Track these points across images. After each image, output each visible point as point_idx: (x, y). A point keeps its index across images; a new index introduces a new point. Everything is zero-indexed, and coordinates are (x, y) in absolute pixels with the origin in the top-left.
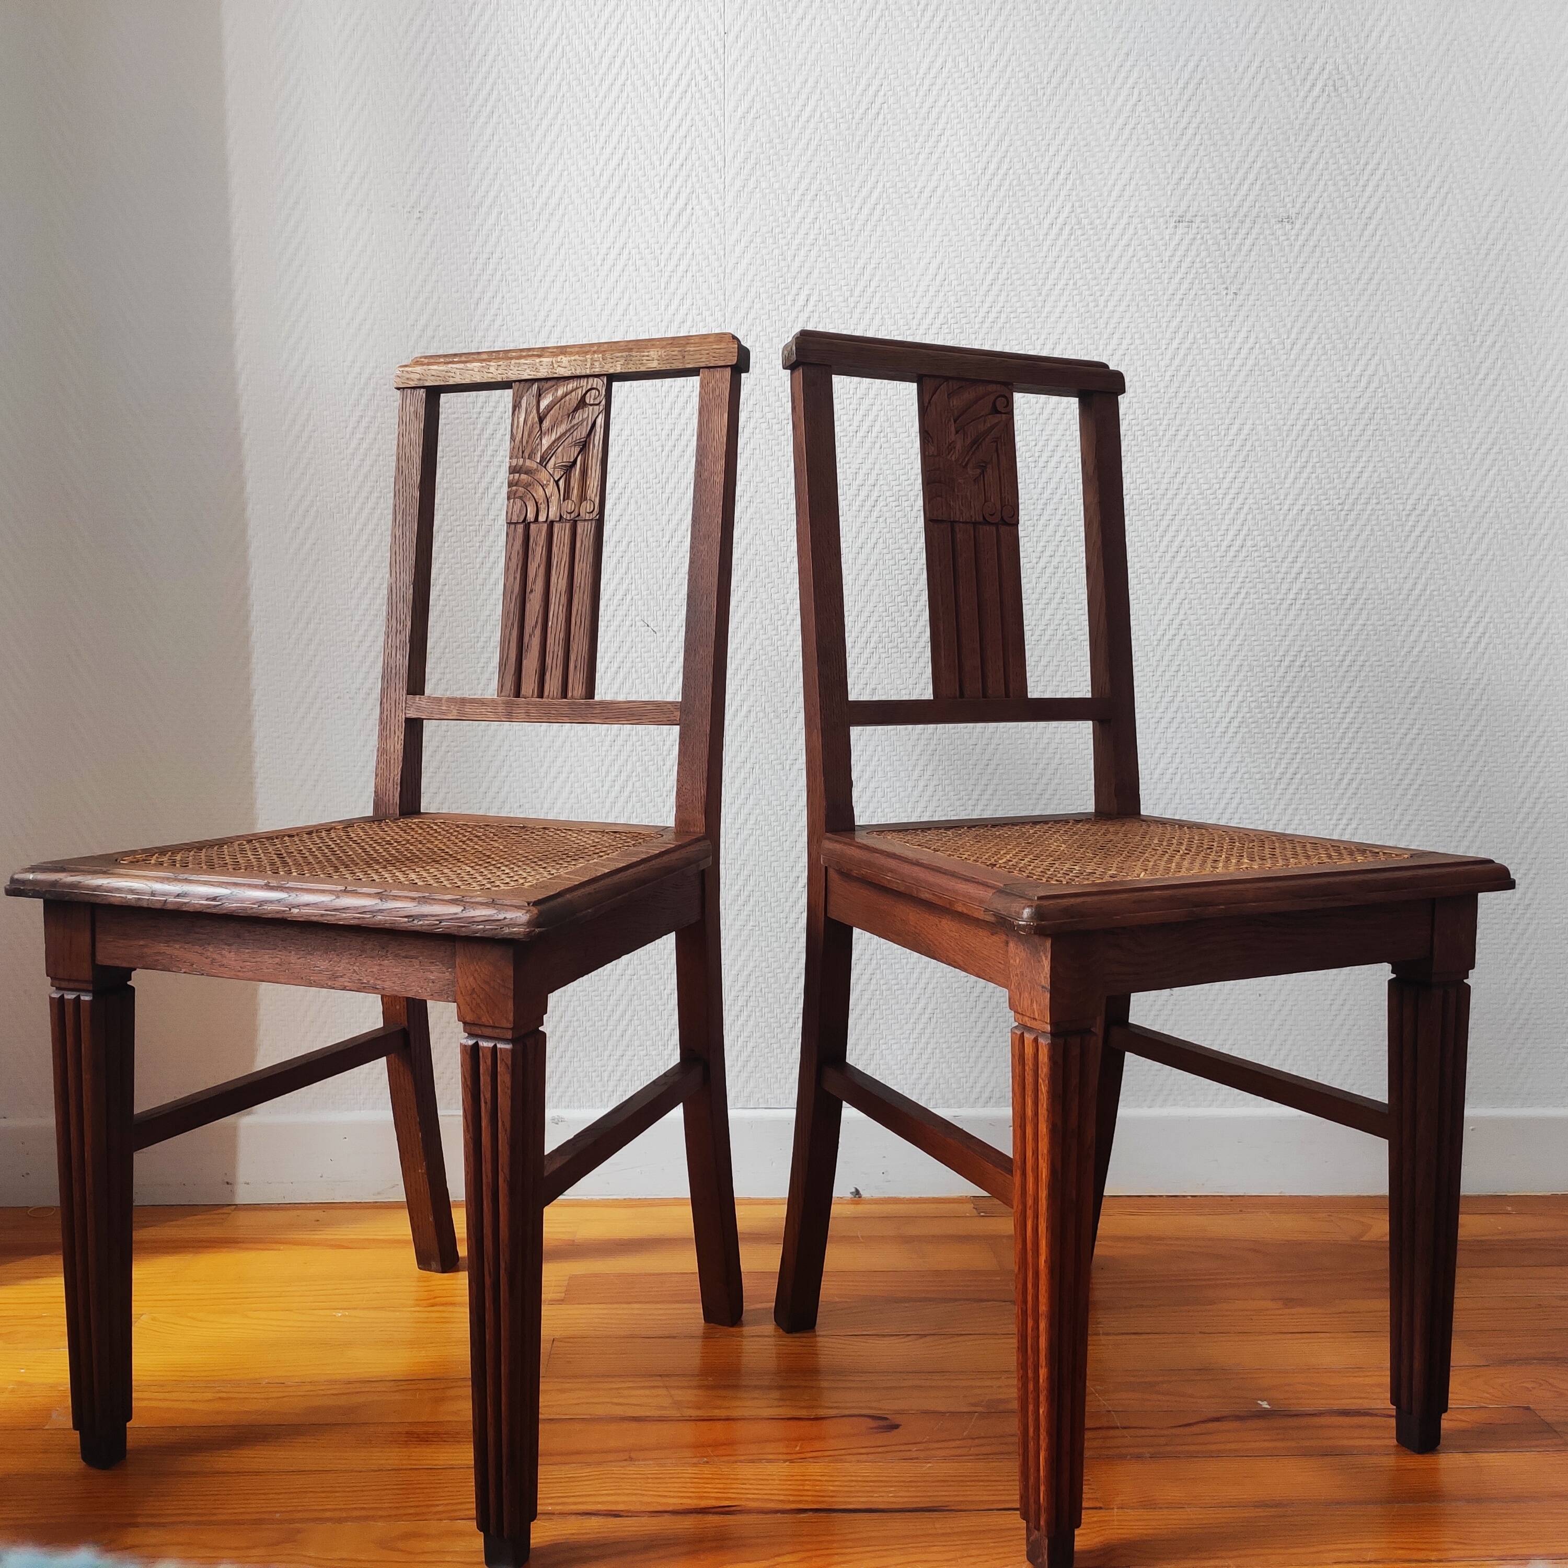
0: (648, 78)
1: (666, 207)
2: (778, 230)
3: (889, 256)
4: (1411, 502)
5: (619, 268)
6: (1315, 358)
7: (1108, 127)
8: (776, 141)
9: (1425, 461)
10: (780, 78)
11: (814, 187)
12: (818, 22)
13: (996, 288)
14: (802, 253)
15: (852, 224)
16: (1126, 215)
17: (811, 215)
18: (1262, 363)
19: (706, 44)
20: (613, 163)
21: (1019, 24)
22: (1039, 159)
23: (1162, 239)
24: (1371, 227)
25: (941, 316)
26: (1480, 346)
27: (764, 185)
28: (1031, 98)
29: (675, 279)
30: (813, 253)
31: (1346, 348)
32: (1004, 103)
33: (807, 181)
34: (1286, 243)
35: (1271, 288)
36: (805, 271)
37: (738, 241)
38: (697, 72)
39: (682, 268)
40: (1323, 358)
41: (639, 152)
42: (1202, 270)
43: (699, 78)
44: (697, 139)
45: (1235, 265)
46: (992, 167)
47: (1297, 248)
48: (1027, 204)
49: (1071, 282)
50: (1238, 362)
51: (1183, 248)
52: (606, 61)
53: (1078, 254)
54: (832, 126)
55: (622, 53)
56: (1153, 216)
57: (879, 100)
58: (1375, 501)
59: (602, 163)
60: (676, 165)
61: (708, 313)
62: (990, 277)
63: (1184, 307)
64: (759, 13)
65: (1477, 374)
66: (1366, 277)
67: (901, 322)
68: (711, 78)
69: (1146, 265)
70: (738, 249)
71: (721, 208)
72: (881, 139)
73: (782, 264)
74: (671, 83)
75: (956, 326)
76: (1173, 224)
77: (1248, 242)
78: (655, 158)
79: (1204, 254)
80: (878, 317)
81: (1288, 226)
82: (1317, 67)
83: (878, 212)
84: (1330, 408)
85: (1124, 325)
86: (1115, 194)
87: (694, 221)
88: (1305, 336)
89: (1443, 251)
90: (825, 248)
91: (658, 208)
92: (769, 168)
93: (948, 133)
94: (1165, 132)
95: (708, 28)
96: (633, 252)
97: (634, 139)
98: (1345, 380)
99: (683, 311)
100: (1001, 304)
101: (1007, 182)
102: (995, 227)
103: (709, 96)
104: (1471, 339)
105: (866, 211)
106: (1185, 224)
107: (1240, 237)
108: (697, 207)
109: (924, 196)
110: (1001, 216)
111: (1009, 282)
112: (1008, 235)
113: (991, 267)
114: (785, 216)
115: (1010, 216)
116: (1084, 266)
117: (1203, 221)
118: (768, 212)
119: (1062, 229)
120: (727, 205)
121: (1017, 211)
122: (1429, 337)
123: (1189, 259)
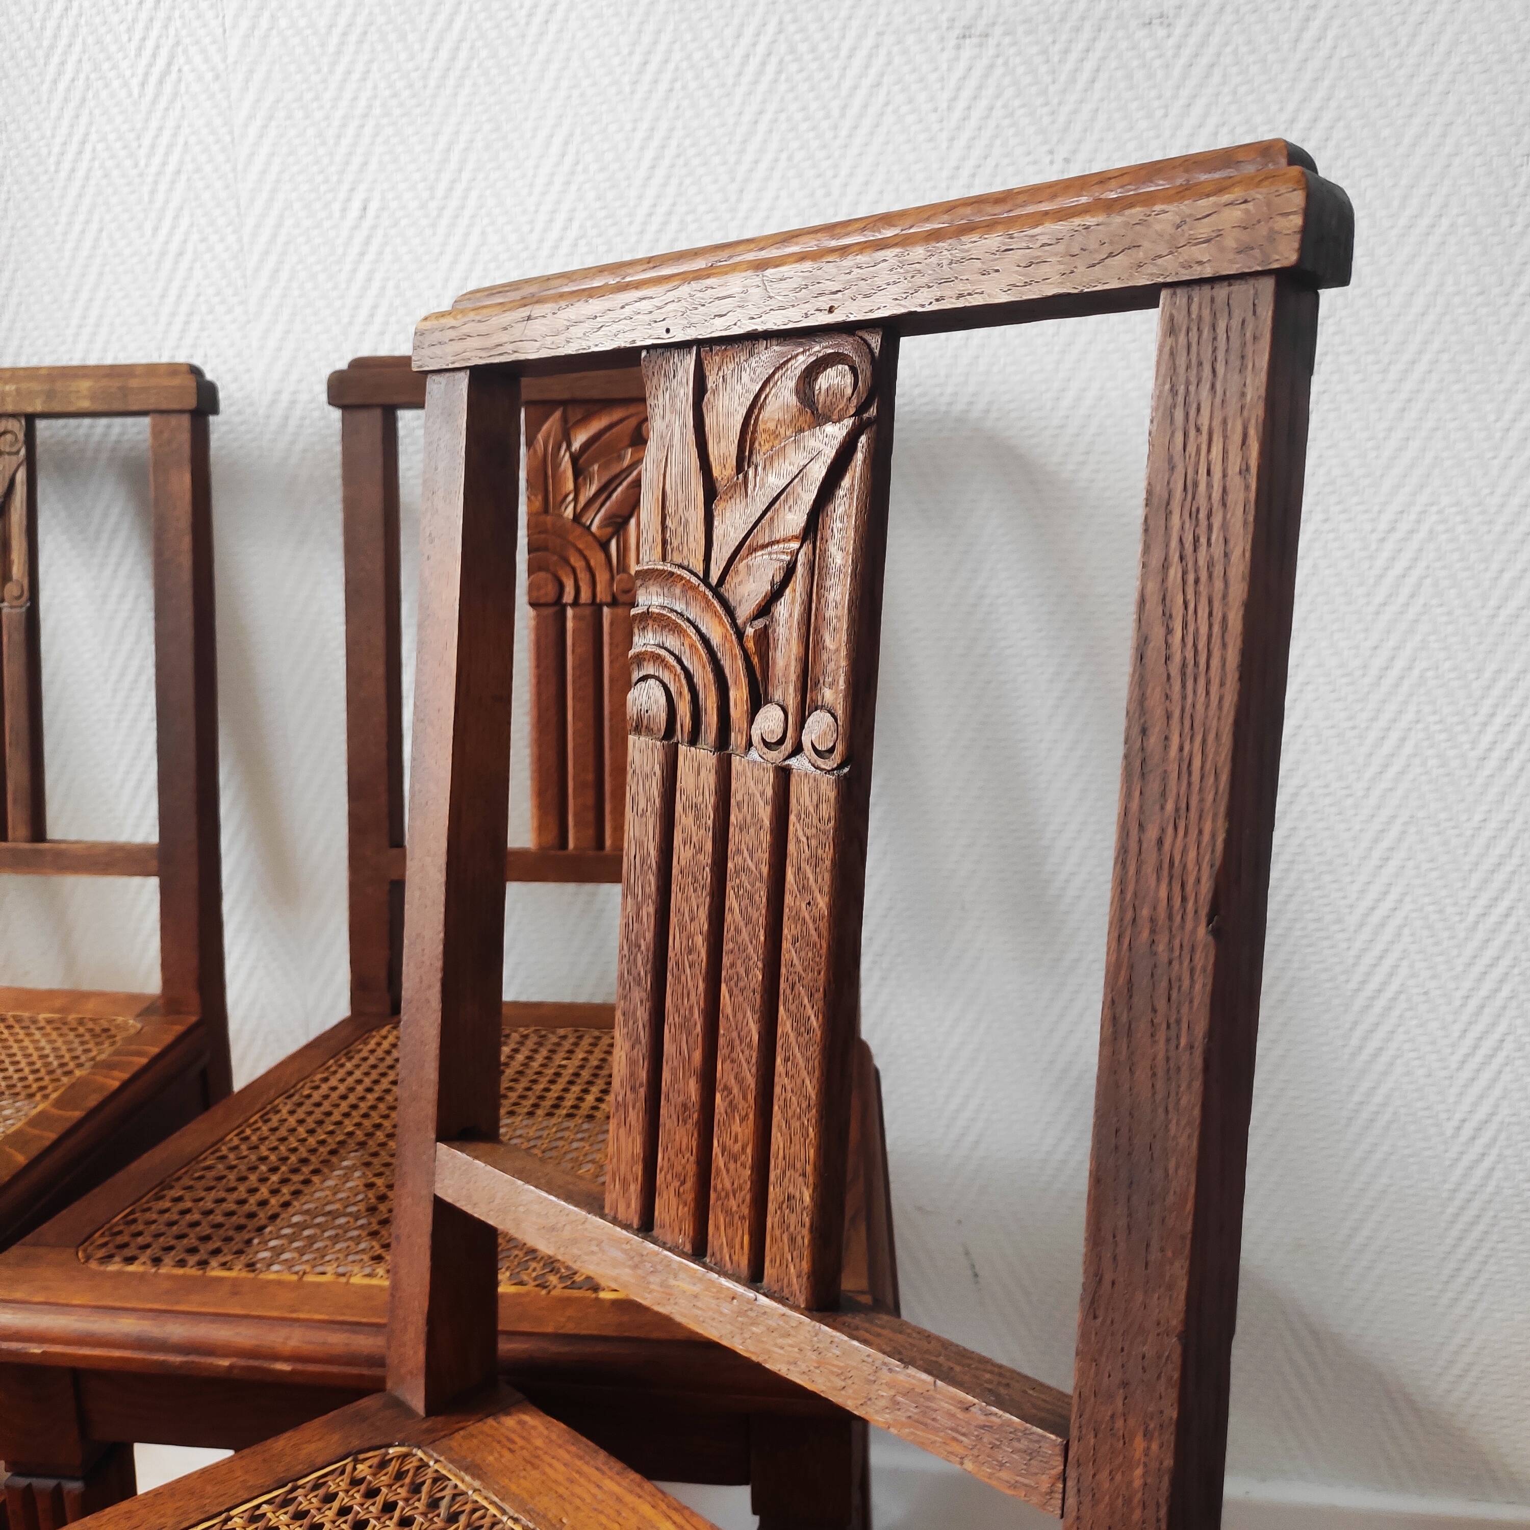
1: (140, 71)
2: (309, 96)
3: (486, 127)
4: (1386, 517)
5: (81, 174)
9: (1415, 446)
11: (361, 20)
13: (661, 172)
14: (351, 131)
15: (424, 77)
16: (872, 32)
17: (360, 68)
23: (936, 69)
25: (576, 224)
27: (283, 23)
29: (163, 187)
30: (368, 130)
34: (1157, 63)
36: (357, 161)
37: (251, 117)
39: (170, 168)
42: (1006, 122)
47: (1177, 72)
48: (705, 24)
49: (784, 156)
51: (972, 83)
53: (794, 107)
56: (919, 29)
61: (216, 238)
62: (649, 154)
69: (910, 119)
70: (252, 131)
71: (221, 68)
73: (321, 151)
76: (952, 43)
77: (1089, 66)
79: (1009, 92)
81: (1161, 32)
83: (463, 55)
87: (183, 89)
89: (1455, 60)
90: (385, 121)
91: (128, 73)
96: (100, 147)
99: (178, 237)
102: (652, 67)
104: (1506, 221)
105: (444, 54)
106: (975, 40)
107: (1073, 56)
108: (186, 68)
109: (538, 19)
110: (662, 47)
111: (681, 161)
112: (675, 80)
113: (649, 138)
114: (318, 71)
115: (677, 46)
116: (804, 126)
117: (1006, 34)
118: (292, 68)
119: (763, 64)
120: (230, 60)
121: (688, 37)
122: (1425, 222)
123: (983, 103)
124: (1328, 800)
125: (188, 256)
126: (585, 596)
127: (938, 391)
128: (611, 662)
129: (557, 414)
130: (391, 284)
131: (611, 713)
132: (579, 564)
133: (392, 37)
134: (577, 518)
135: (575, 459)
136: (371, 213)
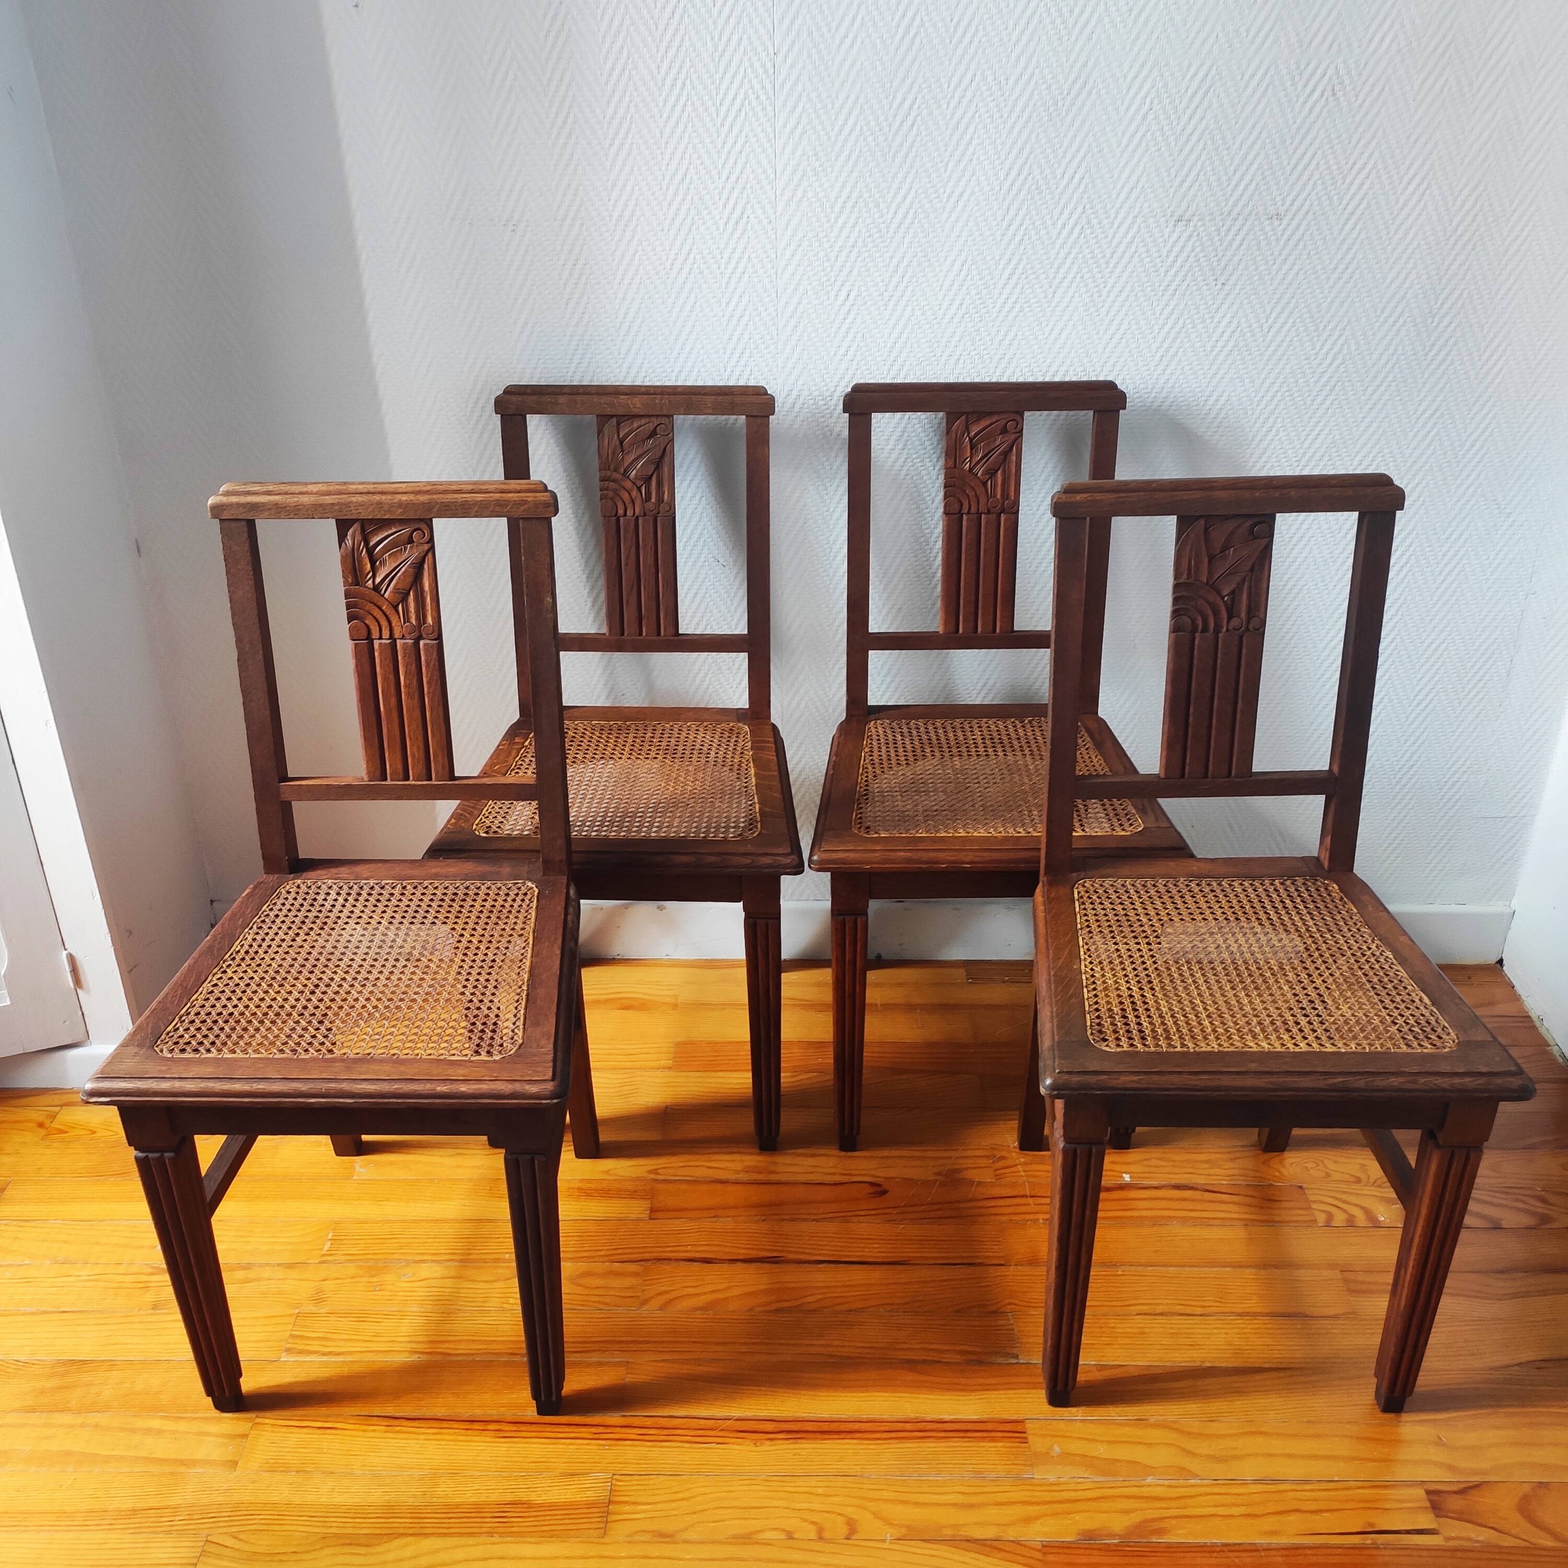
0: (706, 98)
1: (725, 216)
2: (823, 234)
3: (919, 255)
4: (1358, 459)
5: (686, 271)
6: (1288, 339)
7: (1120, 134)
8: (821, 154)
9: (1375, 425)
10: (824, 95)
11: (855, 195)
12: (859, 41)
13: (1013, 281)
14: (844, 254)
15: (888, 227)
16: (1131, 216)
17: (852, 221)
18: (1241, 344)
19: (757, 65)
20: (679, 177)
21: (1044, 38)
22: (1056, 165)
23: (1162, 236)
24: (1351, 223)
25: (964, 307)
26: (1437, 326)
27: (810, 194)
28: (1052, 109)
29: (734, 280)
30: (854, 254)
31: (1317, 330)
32: (1026, 115)
33: (848, 189)
34: (1273, 238)
35: (1256, 278)
36: (846, 270)
37: (788, 245)
38: (750, 92)
39: (740, 270)
40: (1295, 339)
41: (700, 167)
42: (1195, 264)
43: (752, 97)
44: (751, 155)
45: (1226, 259)
46: (1014, 173)
47: (1282, 242)
48: (1044, 207)
49: (1079, 275)
50: (1220, 344)
51: (1180, 244)
52: (668, 82)
53: (1087, 251)
54: (870, 139)
55: (682, 76)
56: (1156, 216)
57: (913, 114)
58: (1327, 458)
59: (668, 178)
60: (733, 178)
61: (763, 308)
62: (1007, 272)
63: (1177, 297)
64: (806, 34)
65: (1430, 350)
66: (1342, 267)
67: (929, 313)
68: (763, 97)
69: (1147, 260)
70: (788, 252)
71: (773, 217)
72: (914, 150)
73: (826, 264)
74: (727, 102)
75: (976, 315)
76: (1172, 223)
77: (1239, 238)
78: (714, 172)
79: (1198, 249)
80: (909, 309)
81: (1276, 223)
82: (1319, 73)
83: (910, 216)
84: (1297, 382)
85: (1123, 312)
86: (1122, 196)
87: (749, 228)
88: (1281, 320)
89: (1415, 243)
90: (864, 250)
91: (717, 217)
92: (814, 179)
93: (975, 142)
94: (1172, 138)
95: (759, 49)
96: (698, 257)
97: (695, 156)
98: (1313, 358)
99: (741, 308)
100: (1016, 296)
101: (1027, 187)
102: (1013, 228)
103: (760, 114)
104: (1430, 321)
105: (899, 216)
106: (1184, 223)
107: (1232, 233)
108: (751, 216)
109: (953, 200)
110: (1019, 218)
111: (1024, 276)
112: (1025, 235)
113: (1009, 263)
114: (829, 221)
115: (1028, 217)
116: (1091, 261)
117: (1200, 220)
118: (814, 219)
119: (1073, 229)
120: (778, 214)
121: (1034, 213)
122: (1392, 320)
123: (1185, 254)
124: (1316, 591)
125: (746, 318)
126: (973, 510)
127: (1147, 395)
128: (985, 542)
129: (963, 418)
130: (860, 335)
131: (984, 567)
132: (971, 494)
133: (871, 205)
134: (971, 470)
135: (971, 440)
136: (851, 297)
